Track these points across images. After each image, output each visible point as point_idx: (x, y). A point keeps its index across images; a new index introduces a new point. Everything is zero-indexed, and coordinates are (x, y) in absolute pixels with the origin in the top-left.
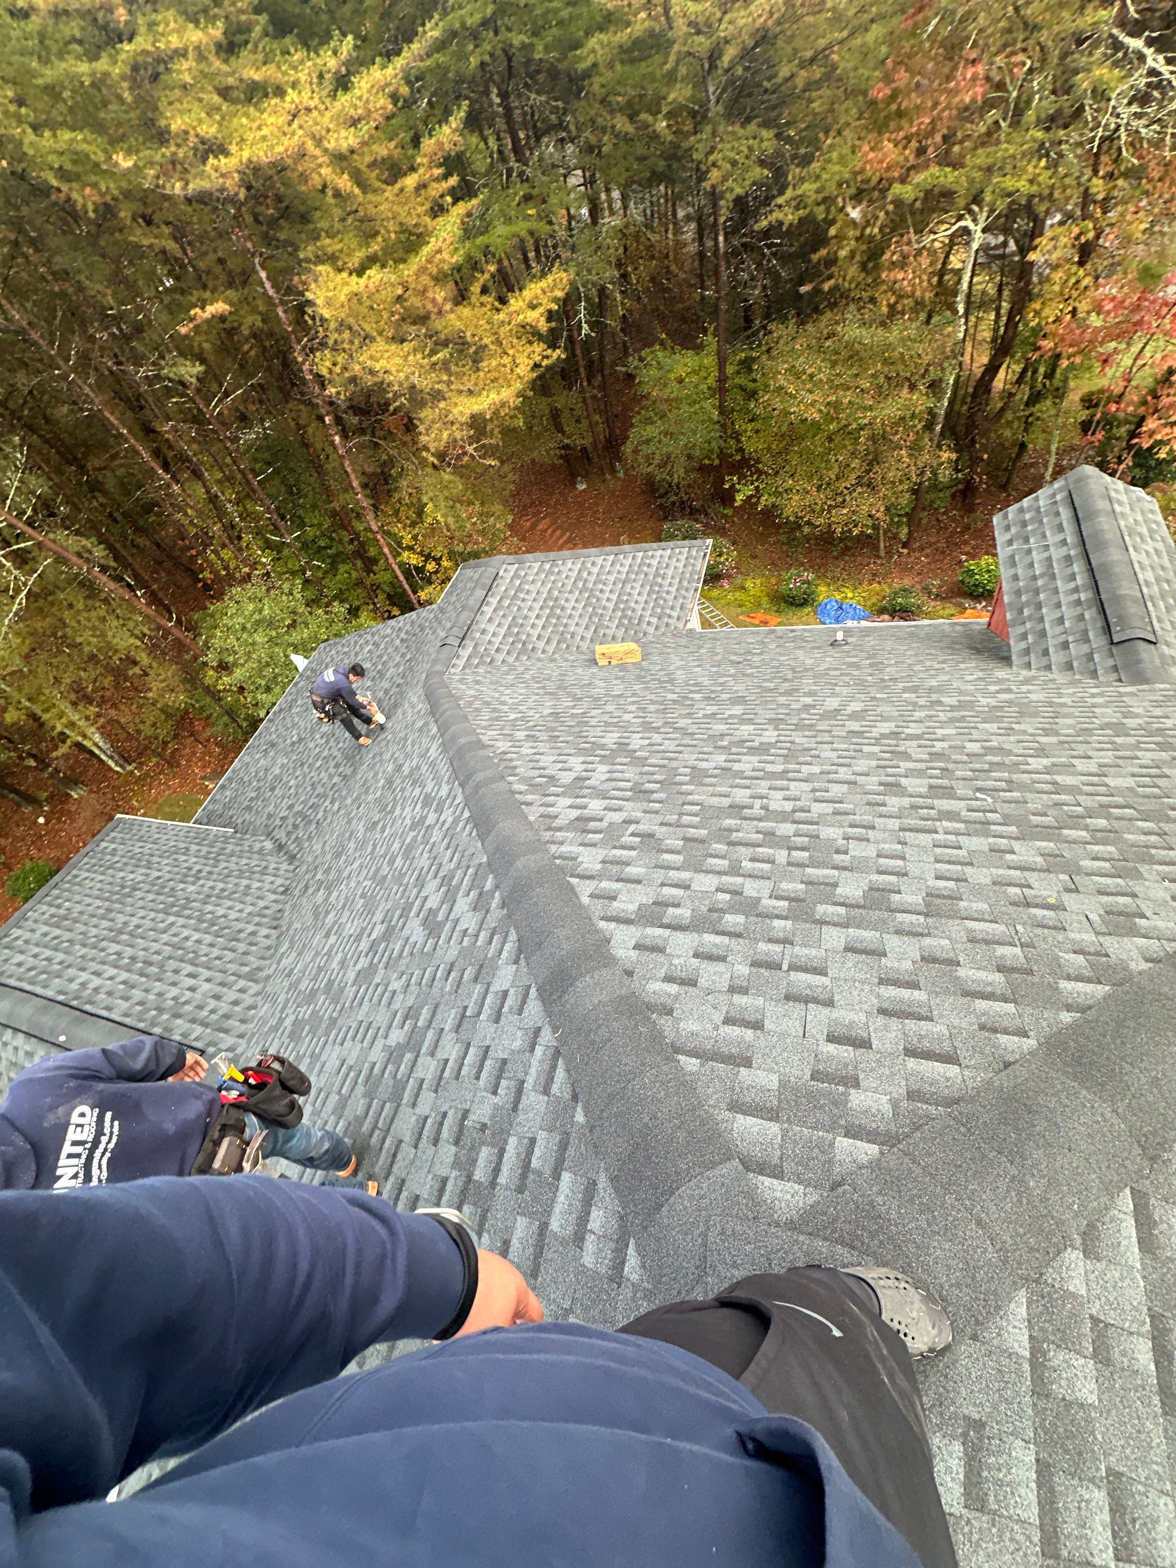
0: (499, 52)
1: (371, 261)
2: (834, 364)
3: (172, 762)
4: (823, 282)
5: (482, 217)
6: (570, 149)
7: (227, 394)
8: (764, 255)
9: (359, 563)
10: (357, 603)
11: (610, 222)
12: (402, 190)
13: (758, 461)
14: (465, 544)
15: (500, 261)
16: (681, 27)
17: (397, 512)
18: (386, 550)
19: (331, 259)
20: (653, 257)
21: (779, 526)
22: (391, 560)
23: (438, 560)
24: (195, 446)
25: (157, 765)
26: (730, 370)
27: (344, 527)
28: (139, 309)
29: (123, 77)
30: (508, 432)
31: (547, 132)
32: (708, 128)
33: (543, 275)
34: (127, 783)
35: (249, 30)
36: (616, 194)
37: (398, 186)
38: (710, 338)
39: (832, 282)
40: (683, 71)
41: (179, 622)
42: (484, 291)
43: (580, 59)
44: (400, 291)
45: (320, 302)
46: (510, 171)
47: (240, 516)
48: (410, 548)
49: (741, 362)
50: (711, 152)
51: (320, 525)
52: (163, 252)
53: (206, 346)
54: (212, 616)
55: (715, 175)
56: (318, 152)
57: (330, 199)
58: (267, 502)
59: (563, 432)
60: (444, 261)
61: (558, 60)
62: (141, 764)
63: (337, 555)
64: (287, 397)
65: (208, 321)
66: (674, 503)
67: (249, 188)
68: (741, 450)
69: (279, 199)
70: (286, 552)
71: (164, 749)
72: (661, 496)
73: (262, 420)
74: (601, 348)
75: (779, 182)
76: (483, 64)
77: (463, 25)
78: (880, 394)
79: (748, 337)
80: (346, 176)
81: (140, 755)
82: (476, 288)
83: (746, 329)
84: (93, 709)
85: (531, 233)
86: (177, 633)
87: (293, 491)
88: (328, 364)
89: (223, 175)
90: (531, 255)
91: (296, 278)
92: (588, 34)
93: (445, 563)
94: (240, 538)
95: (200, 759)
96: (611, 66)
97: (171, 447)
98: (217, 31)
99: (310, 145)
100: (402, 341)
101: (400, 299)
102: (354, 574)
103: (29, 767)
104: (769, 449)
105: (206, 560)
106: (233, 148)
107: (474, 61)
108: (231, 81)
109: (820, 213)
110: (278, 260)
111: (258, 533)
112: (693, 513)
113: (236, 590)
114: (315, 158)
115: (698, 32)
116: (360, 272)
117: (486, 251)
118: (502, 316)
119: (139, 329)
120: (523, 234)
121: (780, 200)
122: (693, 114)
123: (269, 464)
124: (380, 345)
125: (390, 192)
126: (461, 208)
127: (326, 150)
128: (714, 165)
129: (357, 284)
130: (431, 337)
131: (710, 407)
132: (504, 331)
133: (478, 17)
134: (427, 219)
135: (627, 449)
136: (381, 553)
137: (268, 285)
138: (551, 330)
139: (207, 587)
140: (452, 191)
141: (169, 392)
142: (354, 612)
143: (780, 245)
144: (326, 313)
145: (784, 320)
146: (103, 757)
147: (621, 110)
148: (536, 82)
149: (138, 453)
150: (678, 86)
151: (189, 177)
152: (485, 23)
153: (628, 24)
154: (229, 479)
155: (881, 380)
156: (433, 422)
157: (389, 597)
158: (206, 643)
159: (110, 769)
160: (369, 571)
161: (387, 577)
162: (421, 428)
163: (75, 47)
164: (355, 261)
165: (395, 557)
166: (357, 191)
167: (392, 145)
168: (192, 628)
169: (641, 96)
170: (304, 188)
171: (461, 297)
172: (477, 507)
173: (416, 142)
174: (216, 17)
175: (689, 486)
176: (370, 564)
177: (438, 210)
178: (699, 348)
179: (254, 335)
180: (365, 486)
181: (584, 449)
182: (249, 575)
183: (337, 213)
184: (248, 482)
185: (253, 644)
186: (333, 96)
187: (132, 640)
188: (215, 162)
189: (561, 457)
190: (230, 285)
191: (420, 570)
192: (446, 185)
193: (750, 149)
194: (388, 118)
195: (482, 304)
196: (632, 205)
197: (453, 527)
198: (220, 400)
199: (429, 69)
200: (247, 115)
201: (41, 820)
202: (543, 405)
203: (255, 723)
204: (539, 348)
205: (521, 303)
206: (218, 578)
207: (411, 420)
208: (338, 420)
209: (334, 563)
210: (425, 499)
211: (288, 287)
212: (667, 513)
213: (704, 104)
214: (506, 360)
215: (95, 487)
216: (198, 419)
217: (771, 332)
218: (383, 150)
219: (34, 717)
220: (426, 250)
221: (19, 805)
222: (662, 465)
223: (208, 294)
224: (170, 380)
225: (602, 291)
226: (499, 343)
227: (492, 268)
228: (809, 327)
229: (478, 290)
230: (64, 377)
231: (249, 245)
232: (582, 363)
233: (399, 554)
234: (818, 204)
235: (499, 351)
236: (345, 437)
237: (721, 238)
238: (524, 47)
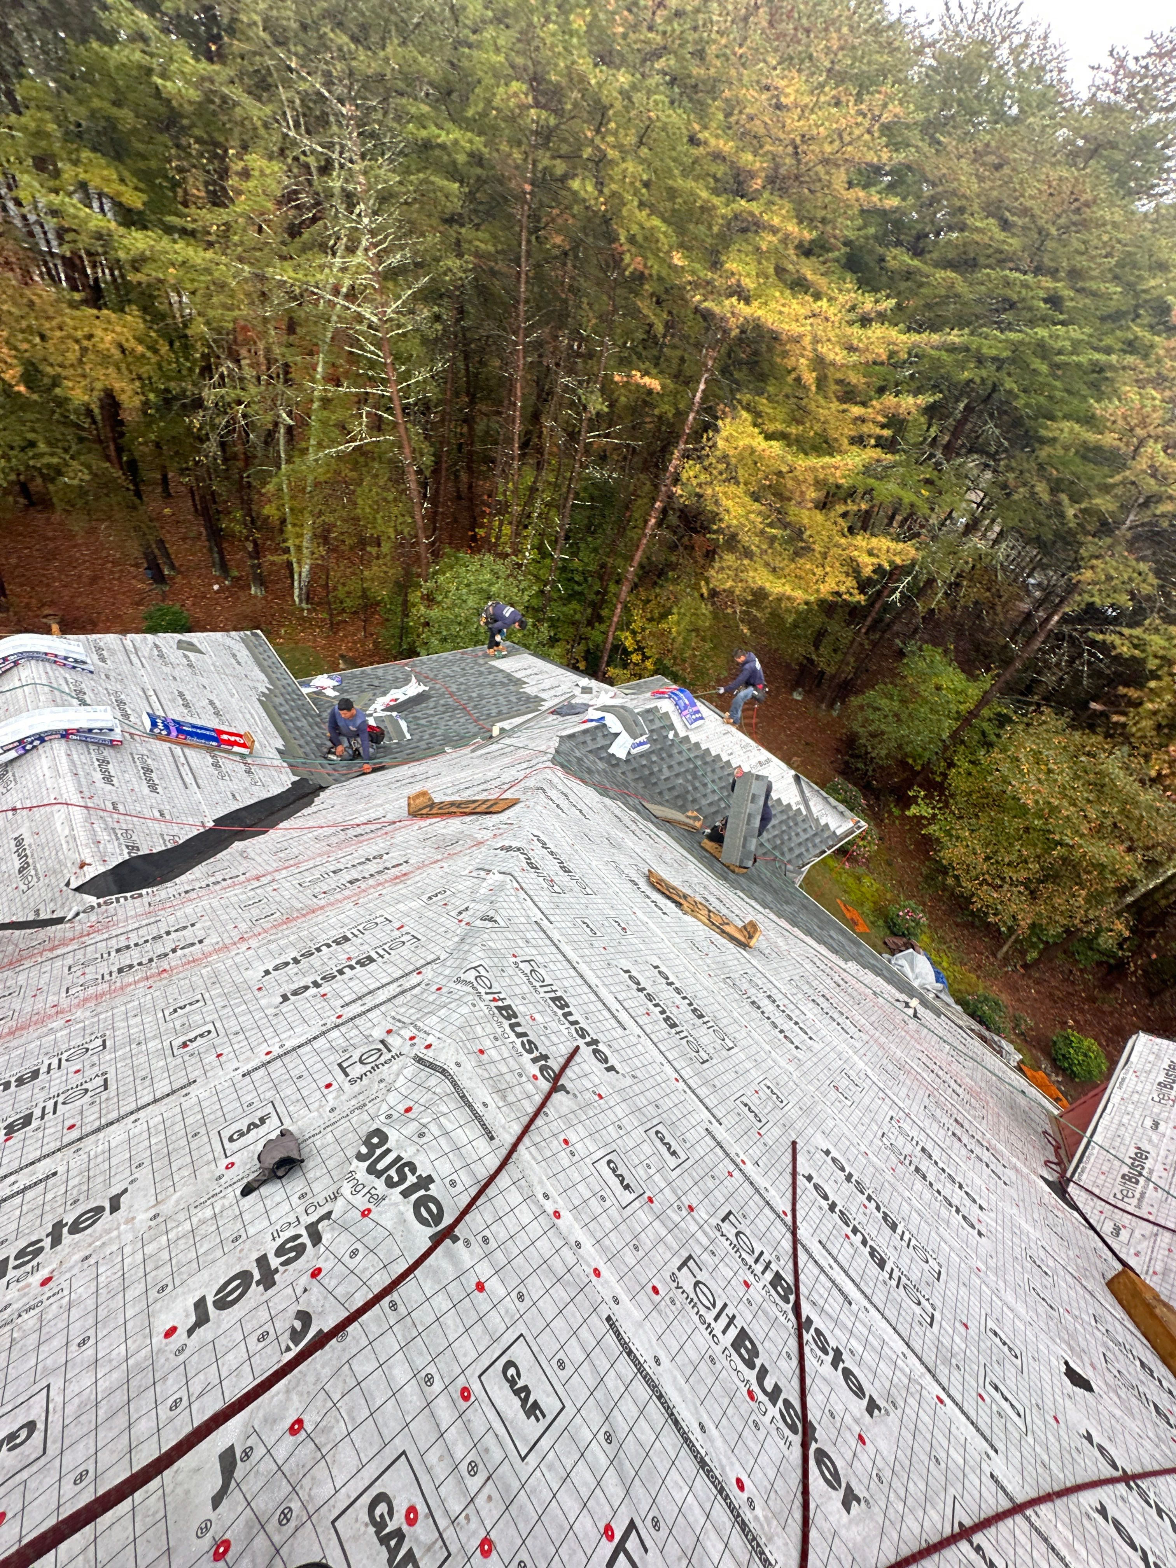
0: (989, 384)
1: (782, 436)
2: (1076, 777)
3: (334, 627)
4: (1116, 713)
5: (886, 468)
6: (988, 475)
7: (607, 436)
8: (1080, 655)
9: (589, 611)
10: (561, 636)
11: (977, 543)
12: (844, 411)
13: (952, 796)
14: (675, 664)
15: (872, 507)
16: (1142, 463)
17: (648, 601)
18: (615, 619)
19: (757, 414)
20: (988, 590)
21: (929, 858)
22: (612, 629)
23: (645, 658)
24: (555, 449)
25: (323, 620)
26: (985, 712)
27: (601, 578)
28: (602, 344)
29: (723, 217)
30: (775, 616)
31: (982, 452)
32: (1109, 541)
33: (897, 539)
34: (293, 614)
35: (828, 251)
36: (997, 529)
37: (845, 406)
38: (988, 676)
39: (1123, 719)
40: (1119, 491)
41: (433, 544)
42: (844, 515)
43: (1047, 428)
44: (785, 469)
45: (724, 434)
46: (932, 456)
47: (540, 514)
48: (634, 633)
49: (999, 714)
50: (1097, 557)
51: (587, 564)
52: (651, 325)
53: (623, 399)
54: (457, 559)
55: (1088, 575)
56: (809, 347)
57: (790, 379)
58: (567, 520)
59: (817, 648)
60: (833, 475)
61: (1029, 417)
62: (315, 610)
63: (581, 593)
64: (645, 469)
65: (638, 385)
66: (857, 769)
67: (743, 332)
68: (945, 776)
69: (756, 353)
70: (548, 561)
71: (339, 614)
72: (852, 756)
73: (614, 470)
74: (898, 616)
75: (1135, 618)
76: (971, 381)
77: (978, 350)
78: (1098, 831)
79: (1019, 701)
80: (814, 374)
81: (319, 604)
82: (841, 508)
83: (1022, 694)
84: (322, 550)
85: (912, 505)
86: (423, 548)
87: (590, 529)
88: (692, 473)
89: (733, 313)
90: (899, 518)
91: (722, 406)
92: (1067, 417)
93: (648, 664)
94: (526, 527)
95: (355, 642)
96: (1066, 449)
97: (540, 437)
98: (808, 235)
99: (808, 339)
100: (757, 500)
101: (780, 474)
102: (578, 617)
103: (245, 548)
104: (970, 794)
105: (490, 522)
106: (755, 304)
107: (966, 375)
108: (790, 267)
109: (1152, 664)
110: (721, 389)
111: (542, 534)
112: (866, 788)
113: (489, 558)
114: (804, 349)
115: (1153, 476)
116: (769, 437)
117: (869, 491)
118: (843, 541)
119: (591, 355)
120: (906, 501)
121: (1126, 631)
122: (1104, 523)
123: (592, 499)
124: (740, 491)
125: (835, 405)
126: (877, 453)
127: (815, 350)
128: (1092, 568)
129: (760, 443)
130: (779, 513)
131: (948, 726)
132: (834, 551)
133: (994, 352)
134: (845, 442)
135: (855, 701)
136: (610, 618)
137: (699, 395)
138: (869, 579)
139: (474, 538)
140: (879, 438)
141: (572, 405)
142: (553, 641)
143: (1101, 660)
144: (721, 443)
145: (1060, 713)
146: (296, 584)
147: (1049, 480)
148: (1000, 418)
149: (514, 422)
150: (1108, 498)
151: (711, 297)
152: (995, 359)
153: (1101, 433)
154: (556, 486)
155: (1108, 822)
156: (729, 568)
157: (588, 652)
158: (436, 573)
159: (292, 595)
160: (590, 623)
161: (600, 639)
162: (717, 565)
163: (711, 180)
164: (771, 427)
165: (616, 629)
166: (813, 388)
167: (863, 380)
168: (436, 555)
169: (1073, 483)
170: (779, 360)
171: (823, 505)
172: (708, 646)
173: (881, 391)
174: (816, 227)
175: (881, 767)
176: (596, 618)
177: (859, 441)
178: (972, 676)
179: (660, 417)
180: (641, 566)
181: (822, 673)
182: (507, 555)
183: (787, 390)
184: (566, 499)
185: (465, 601)
186: (851, 323)
187: (391, 530)
188: (735, 303)
189: (801, 664)
190: (676, 377)
191: (625, 652)
192: (878, 431)
193: (1131, 579)
194: (875, 363)
195: (835, 523)
196: (1004, 545)
197: (676, 645)
198: (599, 436)
199: (931, 358)
200: (782, 293)
201: (216, 587)
202: (818, 621)
203: (412, 653)
204: (851, 583)
205: (864, 544)
206: (486, 539)
207: (714, 552)
208: (664, 511)
209: (572, 596)
210: (675, 610)
211: (710, 408)
212: (846, 772)
213: (1118, 524)
214: (819, 571)
215: (468, 421)
216: (573, 436)
217: (1042, 713)
218: (854, 378)
219: (283, 521)
220: (827, 459)
221: (214, 566)
222: (873, 735)
223: (654, 371)
224: (579, 399)
225: (931, 582)
226: (825, 555)
227: (864, 507)
228: (1077, 735)
229: (841, 511)
230: (516, 344)
231: (710, 363)
232: (873, 614)
233: (622, 630)
234: (1156, 657)
235: (820, 561)
236: (659, 524)
237: (1056, 618)
238: (1010, 392)
